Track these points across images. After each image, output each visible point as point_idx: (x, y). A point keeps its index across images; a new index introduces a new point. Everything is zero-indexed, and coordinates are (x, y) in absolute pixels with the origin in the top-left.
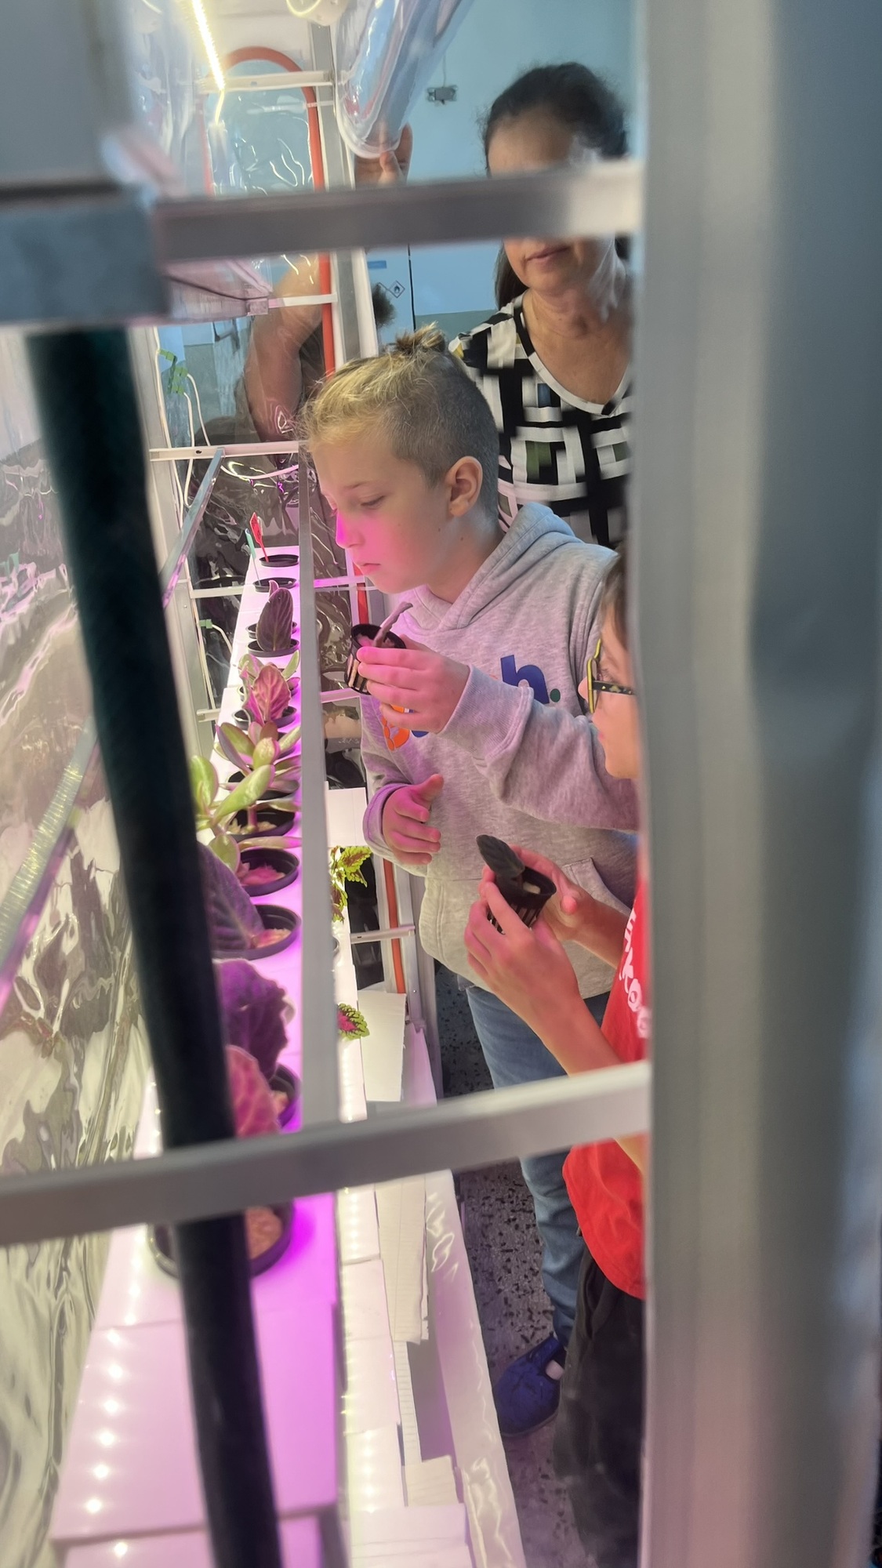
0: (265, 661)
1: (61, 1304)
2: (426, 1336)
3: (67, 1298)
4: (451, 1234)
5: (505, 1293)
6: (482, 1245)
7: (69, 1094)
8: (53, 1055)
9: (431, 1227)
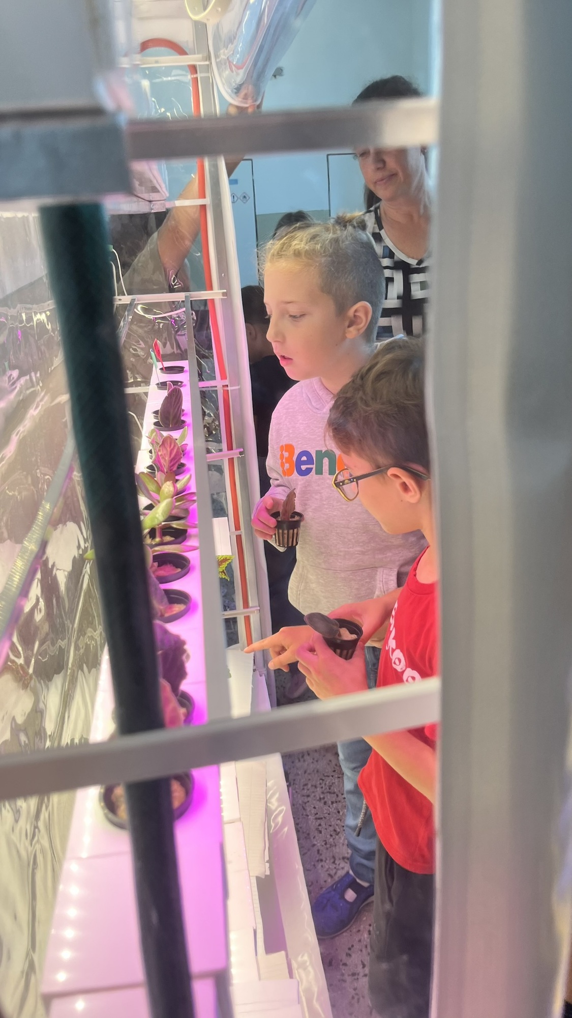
0: (165, 434)
1: (34, 850)
2: (268, 873)
3: (38, 847)
4: (283, 807)
5: (318, 846)
6: (302, 815)
7: (39, 714)
8: (29, 688)
9: (270, 803)
